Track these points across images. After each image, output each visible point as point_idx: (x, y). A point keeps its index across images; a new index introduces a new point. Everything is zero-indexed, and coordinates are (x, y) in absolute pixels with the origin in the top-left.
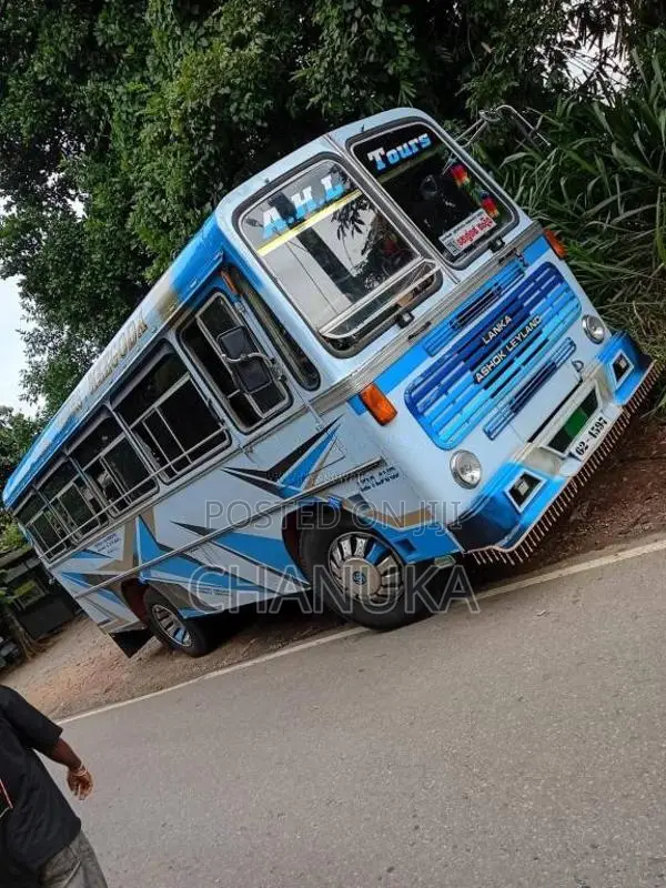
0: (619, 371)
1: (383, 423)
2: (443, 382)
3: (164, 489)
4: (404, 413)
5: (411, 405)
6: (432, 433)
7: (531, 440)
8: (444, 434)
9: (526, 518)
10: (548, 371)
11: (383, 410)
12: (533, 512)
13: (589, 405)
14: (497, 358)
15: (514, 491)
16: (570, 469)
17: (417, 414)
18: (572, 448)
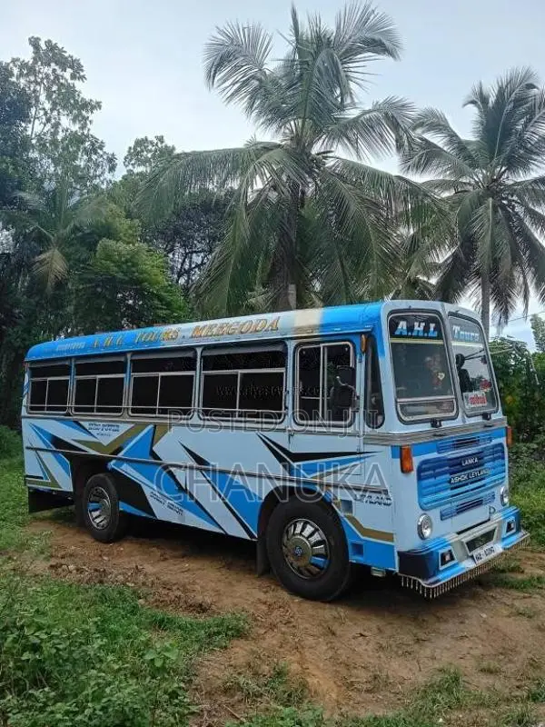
0: (509, 528)
1: (403, 471)
2: (437, 471)
3: (195, 420)
4: (414, 474)
5: (420, 471)
6: (421, 495)
7: (459, 533)
8: (425, 500)
9: (440, 577)
10: (478, 503)
11: (407, 465)
12: (445, 576)
13: (488, 537)
14: (463, 477)
15: (443, 556)
16: (469, 565)
17: (420, 478)
18: (475, 553)
